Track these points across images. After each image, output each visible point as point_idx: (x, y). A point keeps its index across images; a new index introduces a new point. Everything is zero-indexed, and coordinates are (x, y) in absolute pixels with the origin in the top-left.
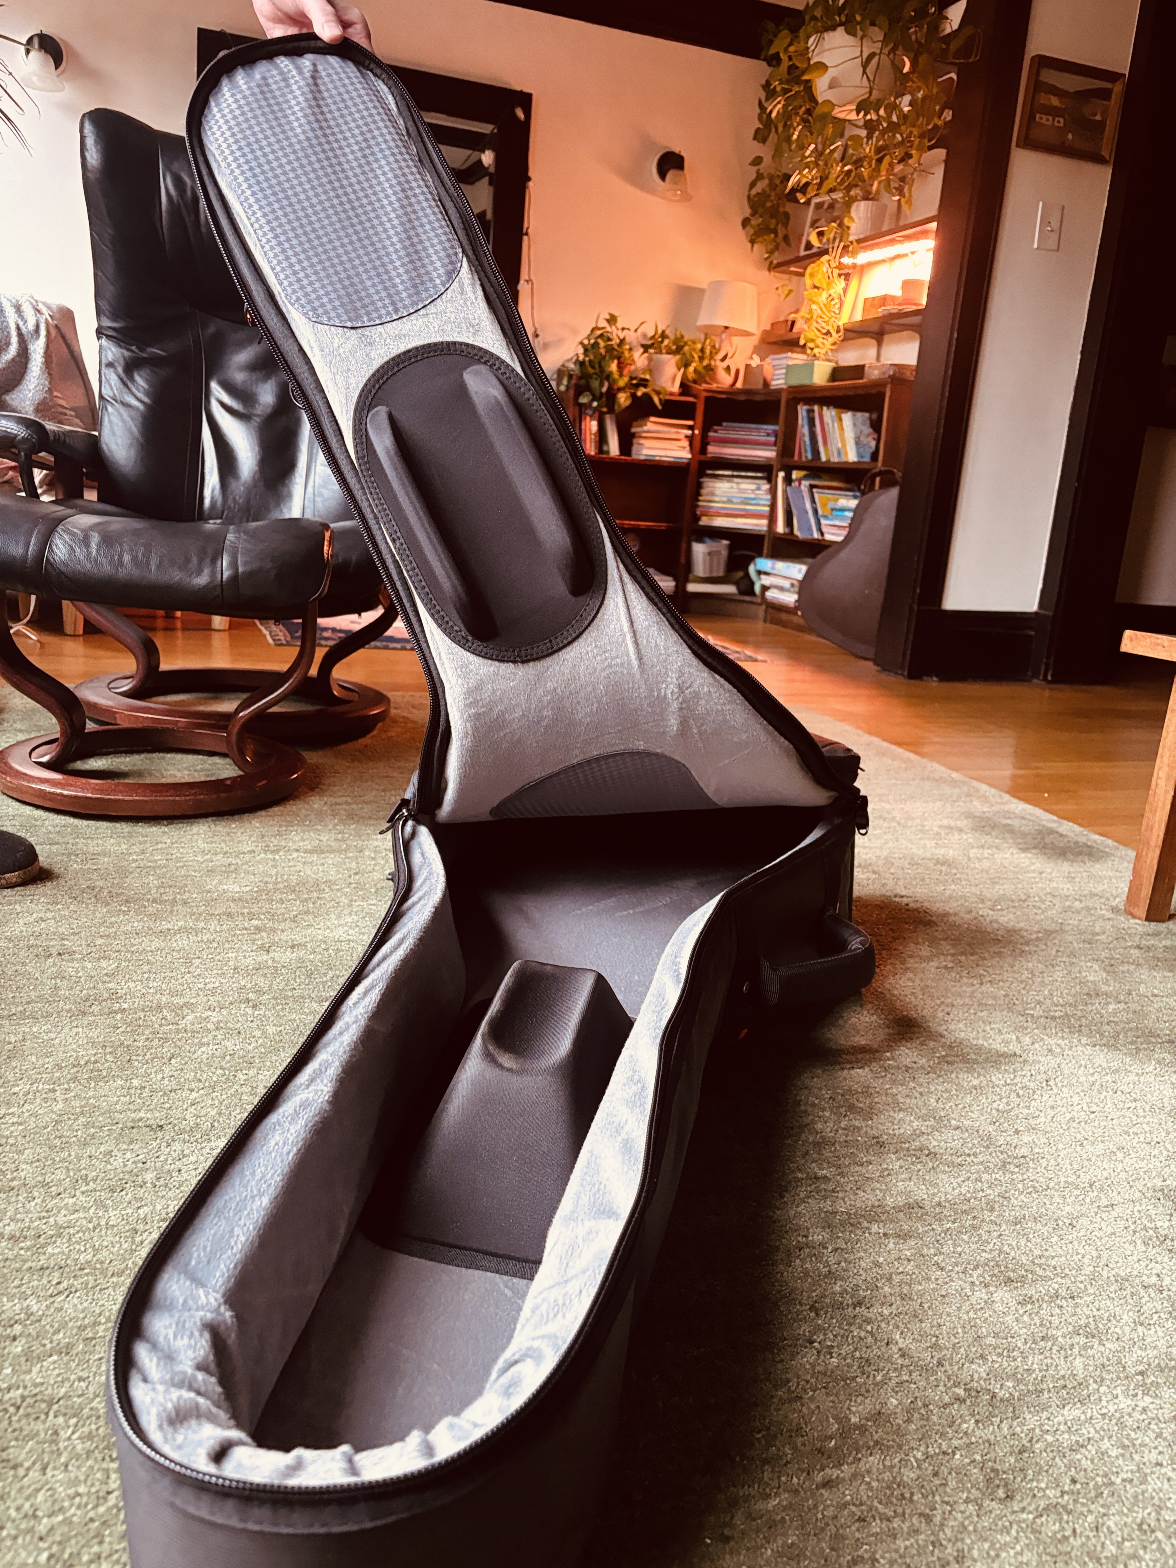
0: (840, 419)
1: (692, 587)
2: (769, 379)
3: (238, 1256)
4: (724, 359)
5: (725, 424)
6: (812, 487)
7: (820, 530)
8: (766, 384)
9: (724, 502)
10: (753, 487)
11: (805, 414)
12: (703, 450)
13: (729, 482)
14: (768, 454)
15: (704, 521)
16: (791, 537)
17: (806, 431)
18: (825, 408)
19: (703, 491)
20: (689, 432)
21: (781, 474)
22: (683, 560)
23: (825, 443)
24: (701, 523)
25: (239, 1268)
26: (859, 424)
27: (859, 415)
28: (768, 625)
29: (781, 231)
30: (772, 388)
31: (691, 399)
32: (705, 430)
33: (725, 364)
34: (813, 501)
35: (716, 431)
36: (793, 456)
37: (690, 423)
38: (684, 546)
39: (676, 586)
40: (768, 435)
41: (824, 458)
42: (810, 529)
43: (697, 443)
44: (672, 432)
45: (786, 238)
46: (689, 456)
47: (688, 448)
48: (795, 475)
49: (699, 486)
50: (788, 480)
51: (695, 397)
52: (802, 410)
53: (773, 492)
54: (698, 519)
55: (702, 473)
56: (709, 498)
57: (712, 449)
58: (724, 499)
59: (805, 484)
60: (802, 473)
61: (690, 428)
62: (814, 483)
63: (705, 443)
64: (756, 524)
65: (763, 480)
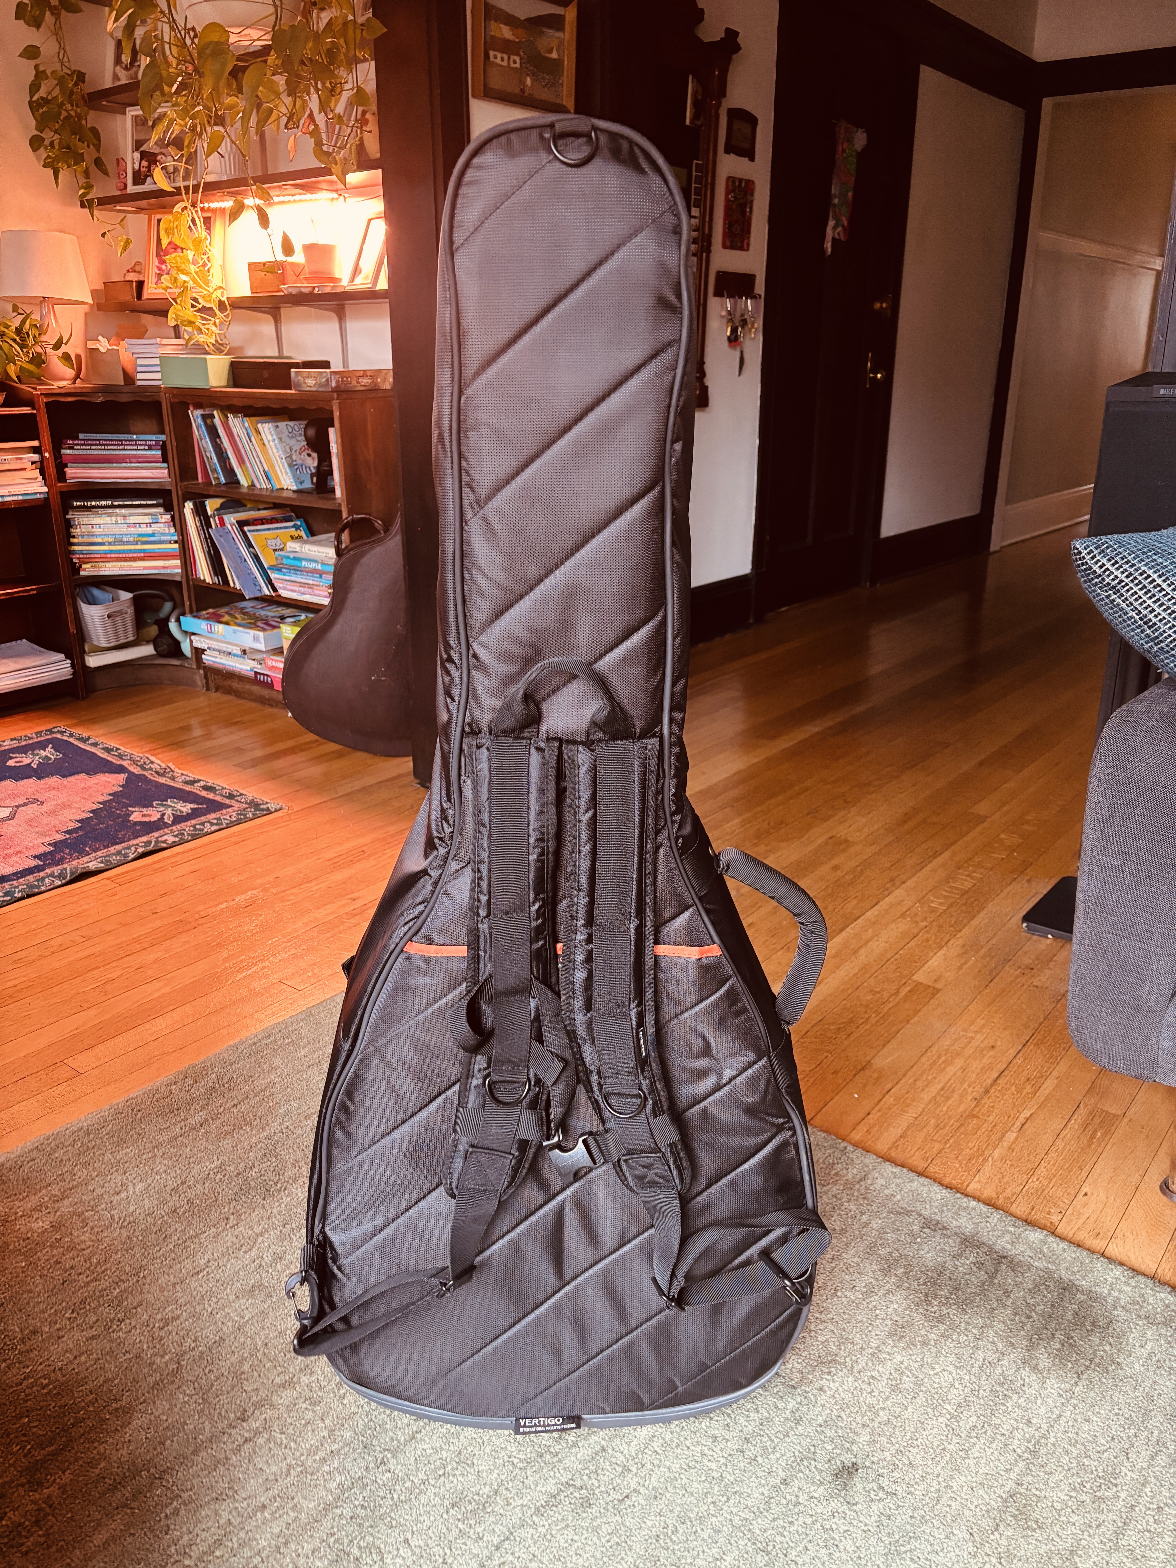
0: (258, 432)
1: (93, 661)
2: (129, 369)
4: (57, 346)
5: (81, 436)
6: (241, 524)
7: (270, 582)
8: (129, 379)
9: (110, 544)
10: (147, 519)
11: (200, 421)
12: (62, 477)
13: (110, 515)
14: (157, 474)
15: (87, 570)
16: (225, 588)
17: (207, 443)
18: (230, 416)
19: (76, 531)
20: (35, 457)
21: (189, 506)
22: (73, 630)
23: (241, 461)
24: (82, 573)
26: (285, 437)
27: (282, 425)
28: (214, 695)
29: (90, 154)
30: (139, 383)
31: (26, 410)
32: (56, 448)
33: (60, 352)
34: (250, 545)
35: (72, 448)
36: (197, 479)
38: (69, 610)
39: (73, 665)
40: (150, 448)
41: (244, 482)
43: (52, 471)
44: (10, 460)
45: (98, 163)
46: (45, 489)
47: (40, 478)
48: (211, 506)
49: (69, 525)
50: (200, 511)
51: (30, 403)
52: (196, 416)
53: (179, 524)
54: (76, 570)
55: (67, 507)
56: (86, 540)
57: (74, 473)
58: (110, 539)
59: (230, 519)
60: (217, 502)
61: (35, 450)
62: (243, 516)
63: (61, 467)
64: (164, 568)
65: (161, 510)
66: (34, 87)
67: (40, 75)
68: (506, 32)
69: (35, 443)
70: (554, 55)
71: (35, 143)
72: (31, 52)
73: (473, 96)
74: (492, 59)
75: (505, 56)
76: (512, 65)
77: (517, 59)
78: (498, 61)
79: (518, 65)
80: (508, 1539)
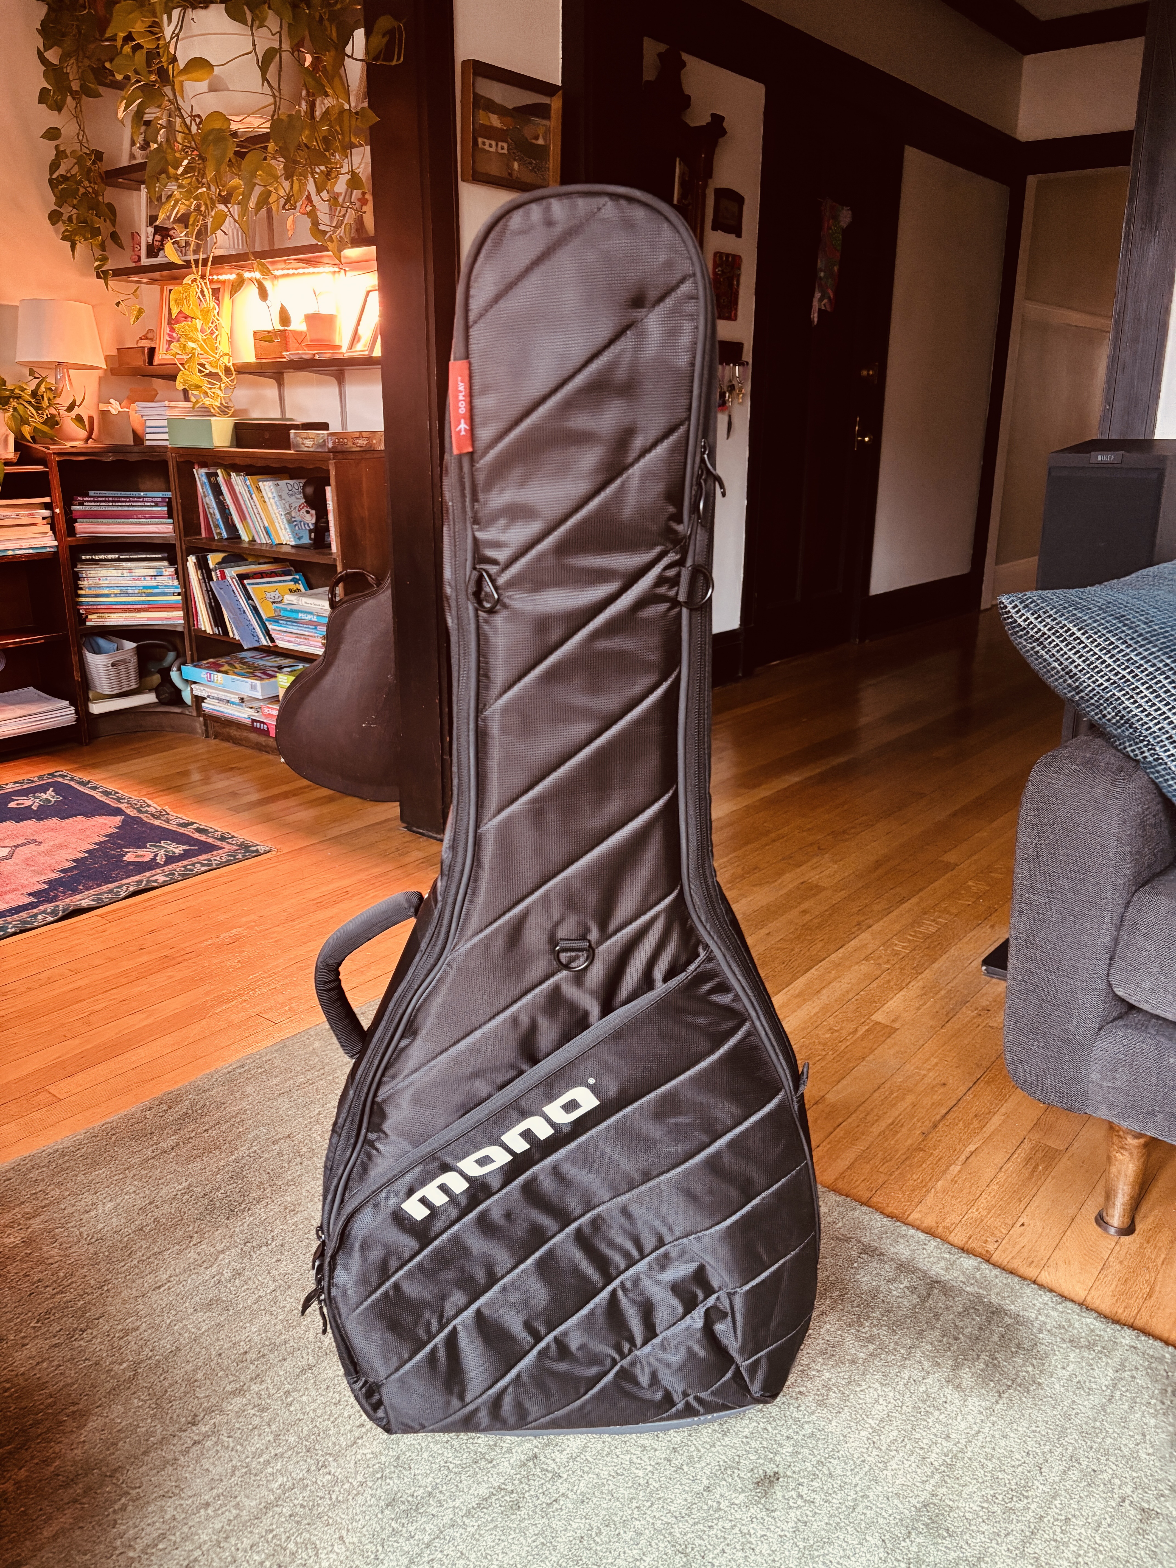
0: (259, 489)
1: (97, 708)
2: (139, 431)
4: (71, 408)
5: (91, 493)
6: (242, 577)
7: (267, 633)
8: (138, 439)
9: (116, 595)
10: (152, 572)
11: (204, 479)
12: (71, 531)
13: (116, 568)
14: (164, 529)
15: (93, 621)
16: (225, 639)
17: (210, 500)
18: (233, 474)
19: (84, 583)
20: (46, 513)
21: (192, 560)
22: (77, 677)
23: (243, 517)
24: (88, 623)
26: (285, 495)
27: (282, 483)
28: (213, 742)
29: (105, 227)
30: (148, 443)
31: (39, 468)
32: (67, 503)
33: (74, 413)
34: (249, 597)
35: (81, 504)
36: (201, 534)
38: (75, 659)
39: (77, 712)
40: (157, 505)
41: (245, 537)
42: (253, 632)
43: (62, 525)
44: (22, 516)
45: (114, 236)
46: (55, 543)
47: (51, 533)
48: (213, 560)
49: (77, 577)
50: (202, 565)
52: (200, 474)
53: (182, 577)
54: (83, 620)
55: (75, 560)
56: (93, 591)
57: (83, 528)
58: (116, 591)
59: (231, 573)
60: (219, 556)
61: (47, 506)
62: (242, 569)
63: (71, 521)
64: (167, 619)
65: (166, 563)
66: (54, 166)
67: (60, 154)
68: (495, 121)
69: (47, 500)
70: (541, 142)
71: (54, 217)
72: (52, 134)
73: (463, 180)
74: (480, 145)
75: (493, 143)
76: (500, 151)
77: (505, 145)
78: (487, 147)
79: (505, 151)
80: (438, 1537)
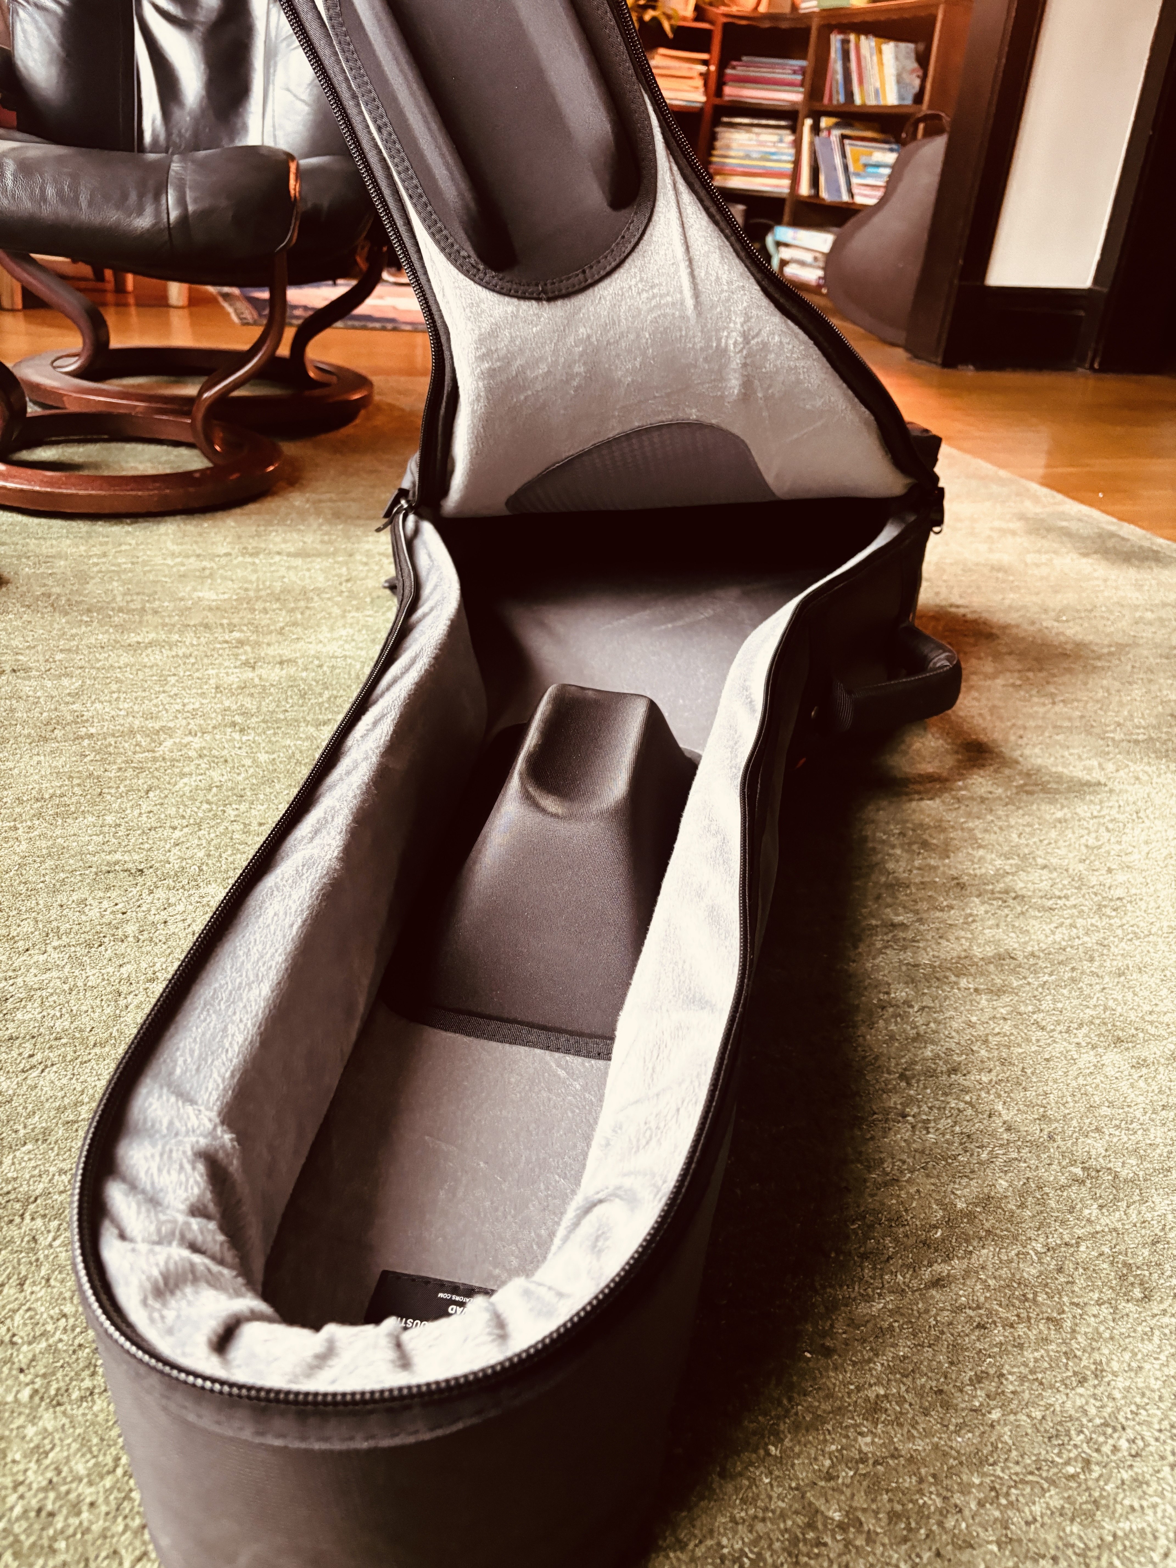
0: (880, 51)
3: (235, 1061)
5: (745, 58)
6: (844, 137)
7: (850, 190)
8: (795, 7)
9: (741, 158)
10: (775, 138)
11: (839, 45)
12: (719, 92)
13: (748, 132)
14: (794, 97)
16: (815, 199)
17: (839, 67)
18: (863, 38)
19: (718, 144)
20: (703, 69)
21: (808, 122)
23: (861, 82)
25: (238, 1076)
26: (901, 57)
27: (903, 45)
30: (802, 11)
31: (707, 26)
32: (723, 65)
34: (844, 156)
35: (734, 68)
36: (822, 99)
37: (705, 56)
40: (795, 72)
41: (858, 101)
42: (838, 190)
43: (713, 83)
44: (684, 68)
46: (703, 99)
47: (702, 90)
48: (824, 122)
49: (713, 137)
50: (816, 129)
51: (711, 22)
52: (836, 40)
53: (797, 144)
55: (716, 122)
56: (724, 152)
57: (730, 91)
58: (741, 154)
59: (836, 133)
60: (832, 121)
61: (705, 63)
62: (847, 132)
63: (721, 82)
64: (777, 186)
65: (788, 132)
